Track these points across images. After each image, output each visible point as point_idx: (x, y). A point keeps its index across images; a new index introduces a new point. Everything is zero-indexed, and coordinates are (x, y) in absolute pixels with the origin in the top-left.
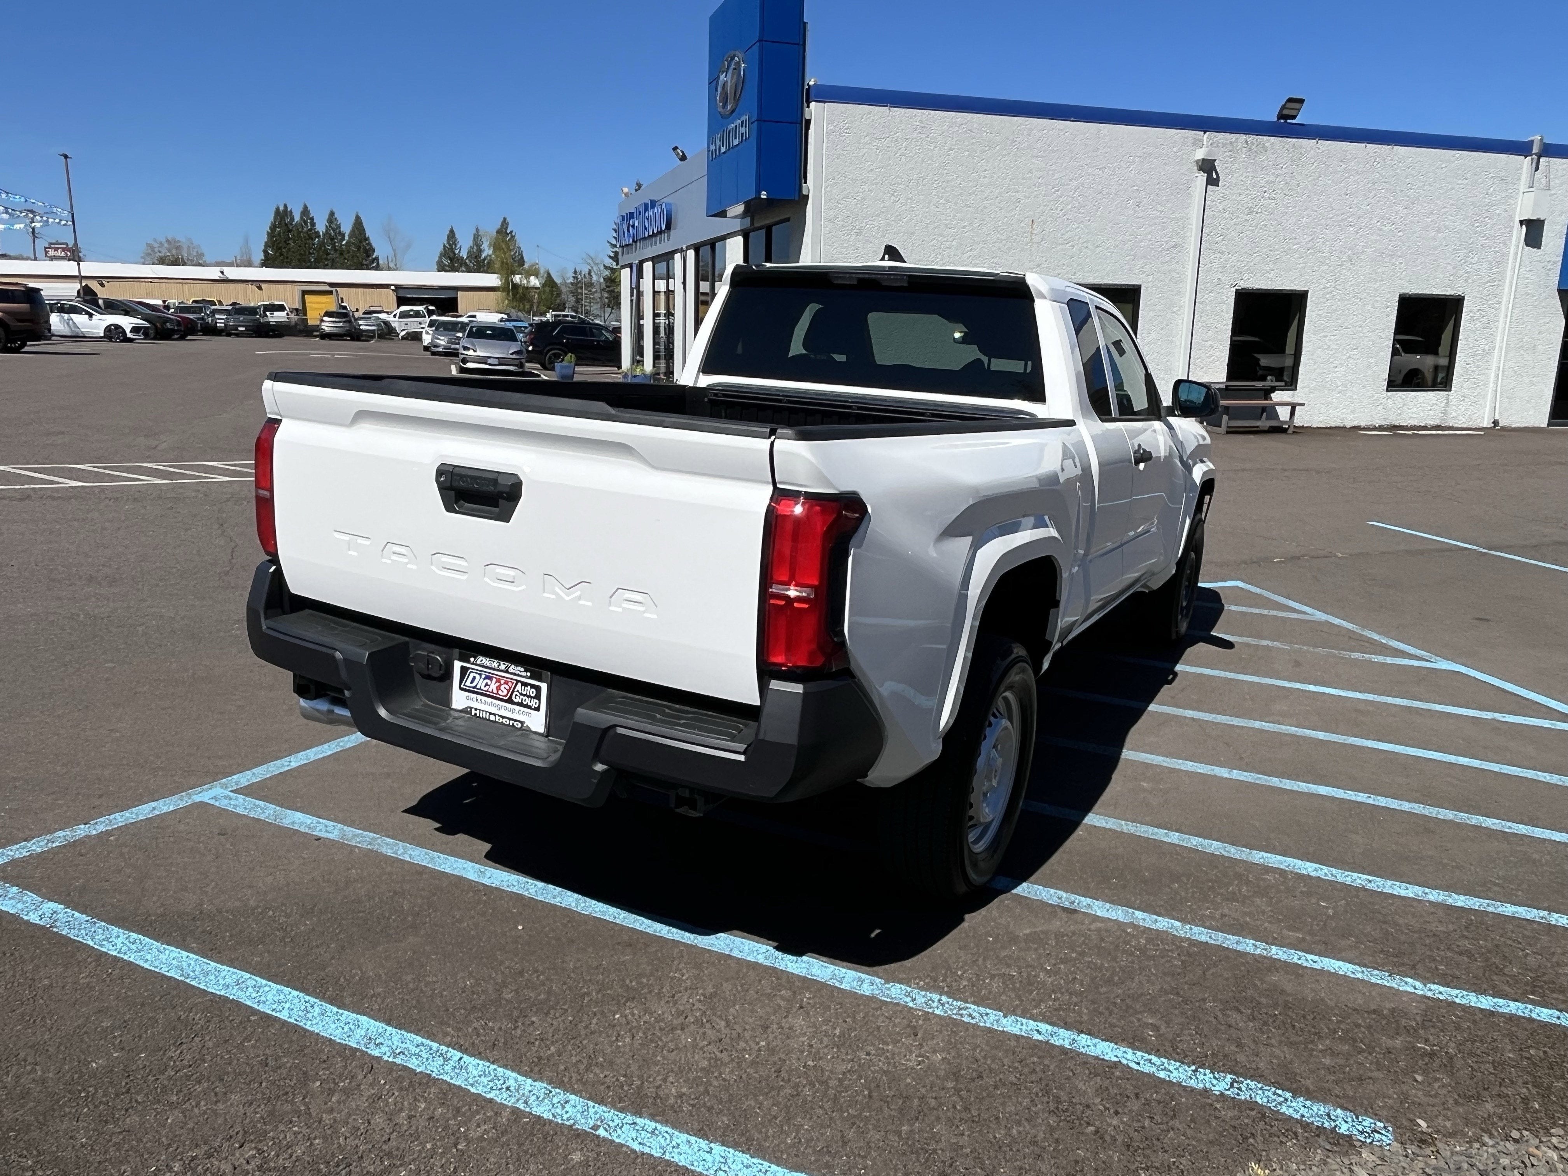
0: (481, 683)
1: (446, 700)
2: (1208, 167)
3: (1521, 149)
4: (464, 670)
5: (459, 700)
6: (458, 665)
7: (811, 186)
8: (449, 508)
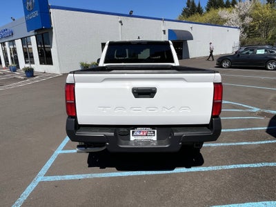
0: (138, 134)
1: (129, 139)
2: (121, 22)
3: (161, 19)
4: (133, 132)
5: (132, 138)
6: (131, 131)
7: (53, 25)
8: (136, 97)
